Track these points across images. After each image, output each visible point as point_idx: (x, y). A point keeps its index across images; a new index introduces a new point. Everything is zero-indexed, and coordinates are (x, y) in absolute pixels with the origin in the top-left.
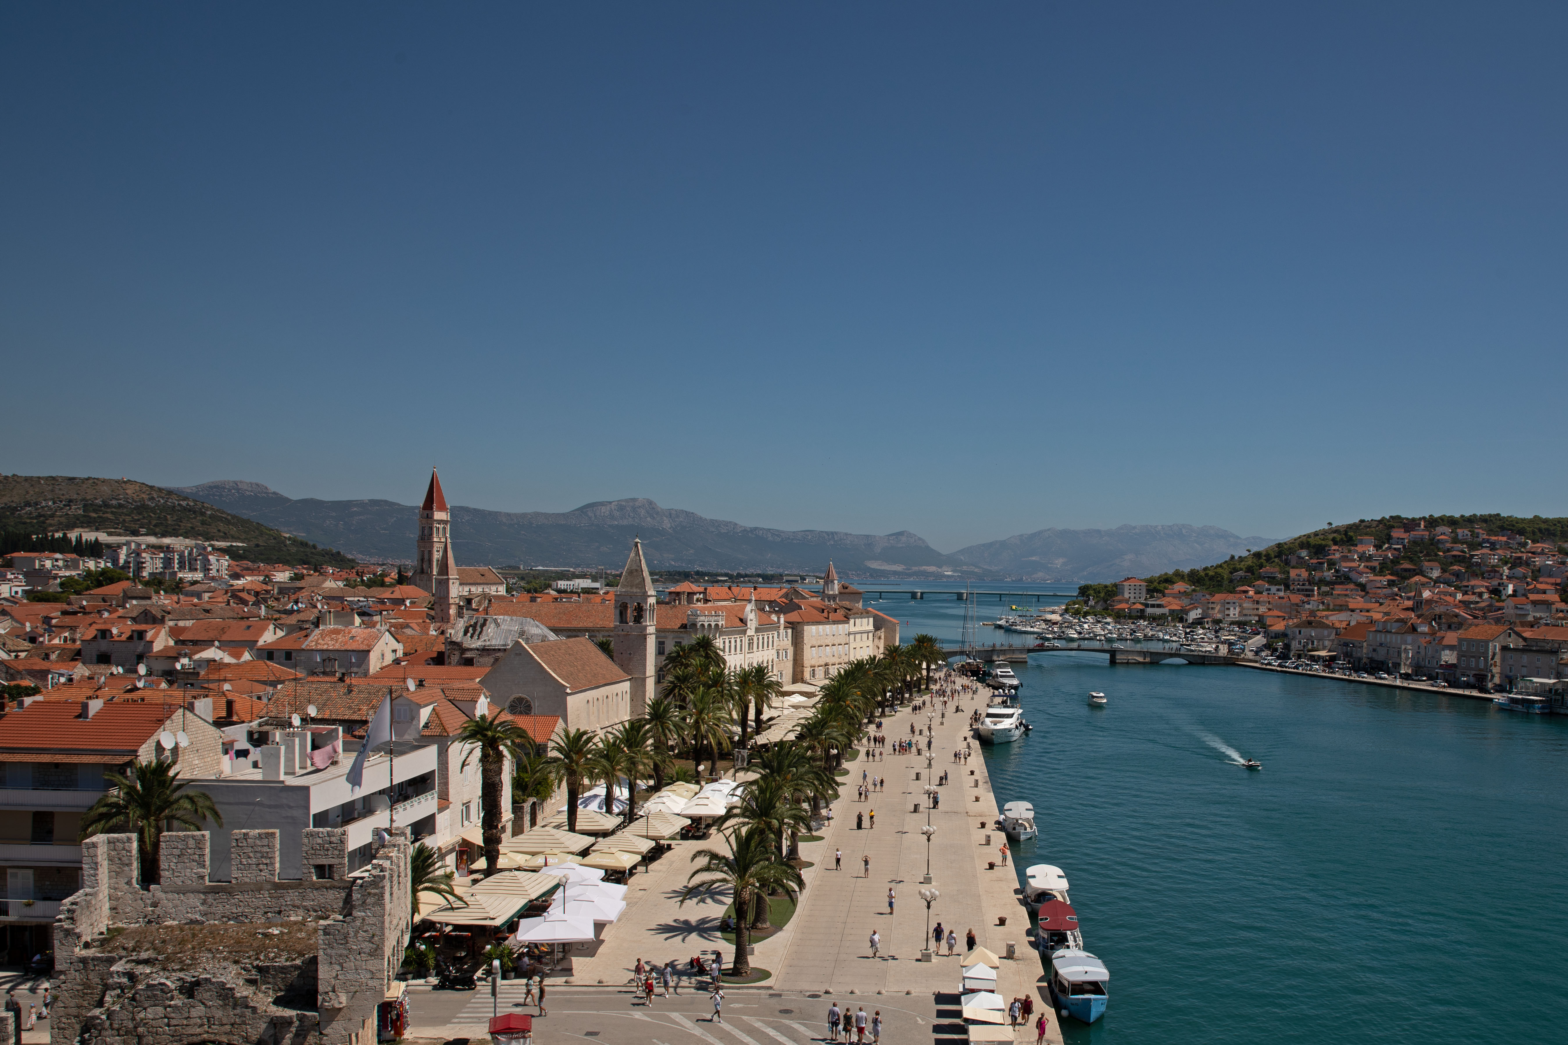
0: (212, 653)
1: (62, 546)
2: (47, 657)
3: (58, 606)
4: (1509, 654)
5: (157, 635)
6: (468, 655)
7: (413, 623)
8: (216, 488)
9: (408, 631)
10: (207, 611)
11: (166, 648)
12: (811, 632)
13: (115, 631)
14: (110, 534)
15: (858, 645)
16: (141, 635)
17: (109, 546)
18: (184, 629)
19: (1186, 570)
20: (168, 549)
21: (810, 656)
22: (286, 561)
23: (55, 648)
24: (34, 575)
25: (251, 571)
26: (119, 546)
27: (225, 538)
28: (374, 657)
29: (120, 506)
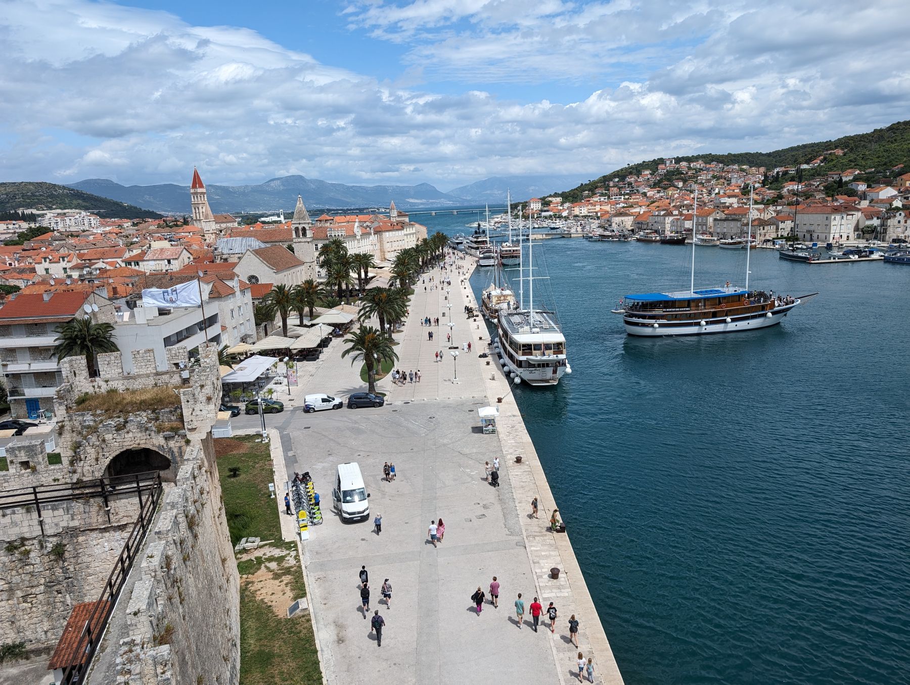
0: (101, 265)
1: (16, 217)
3: (20, 247)
4: (717, 222)
7: (195, 243)
8: (87, 182)
12: (387, 235)
13: (50, 257)
14: (37, 210)
15: (409, 240)
16: (64, 258)
17: (39, 216)
18: (84, 254)
19: (560, 192)
21: (387, 247)
22: (128, 217)
25: (111, 223)
26: (43, 216)
27: (95, 208)
29: (41, 195)
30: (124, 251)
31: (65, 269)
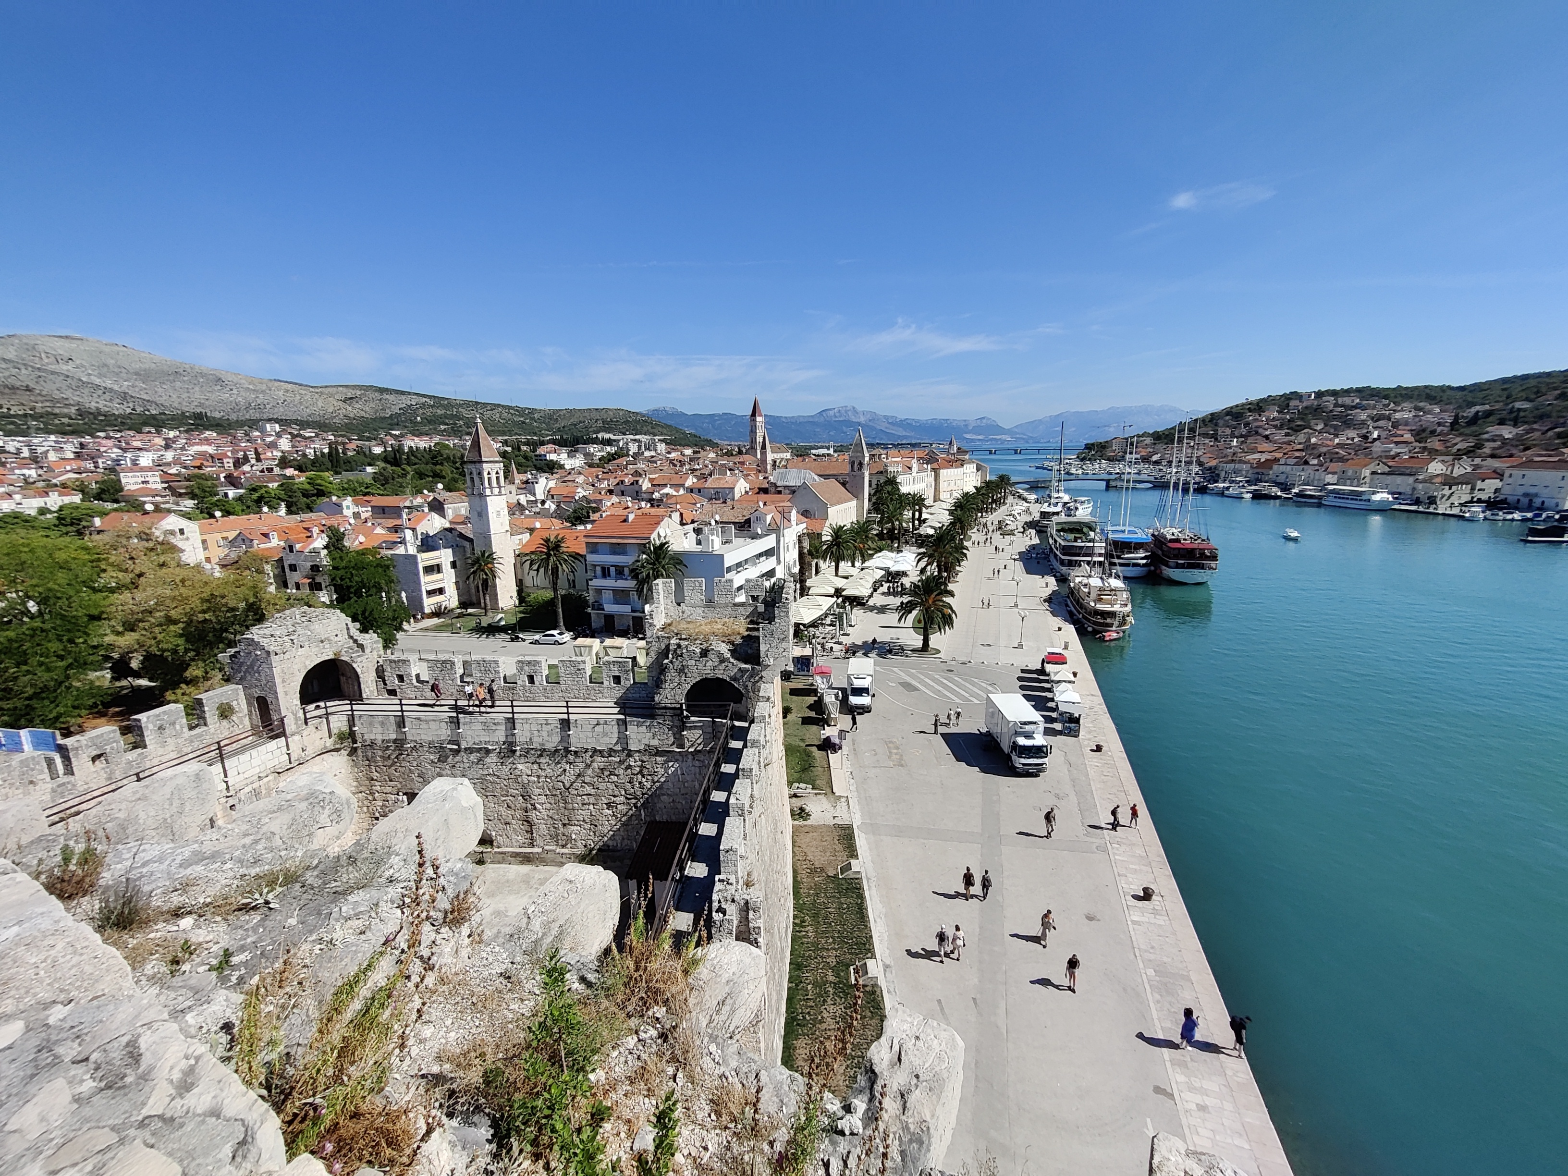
0: (667, 490)
1: (595, 441)
2: (600, 493)
5: (643, 482)
6: (779, 489)
7: (752, 473)
9: (750, 477)
10: (661, 470)
11: (648, 488)
12: (944, 472)
13: (626, 481)
14: (615, 435)
15: (968, 480)
16: (637, 482)
17: (615, 441)
20: (639, 441)
21: (943, 486)
23: (603, 489)
24: (587, 455)
26: (619, 440)
27: (662, 434)
28: (736, 490)
29: (617, 421)
30: (687, 478)
31: (637, 492)
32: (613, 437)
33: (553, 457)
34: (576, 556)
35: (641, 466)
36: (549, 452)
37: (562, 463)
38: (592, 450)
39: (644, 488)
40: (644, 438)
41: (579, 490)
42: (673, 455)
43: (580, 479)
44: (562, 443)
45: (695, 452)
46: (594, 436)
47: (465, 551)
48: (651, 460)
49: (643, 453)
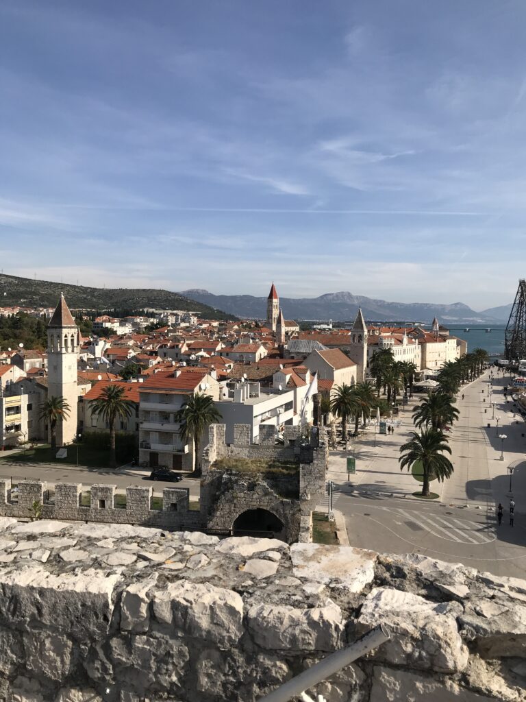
0: (202, 353)
1: (141, 314)
2: (147, 354)
3: (146, 335)
5: (182, 346)
6: (293, 355)
7: (269, 342)
9: (268, 345)
10: (195, 337)
11: (186, 351)
12: (429, 346)
13: (168, 345)
14: (156, 310)
16: (177, 346)
17: (156, 314)
18: (191, 344)
20: (176, 315)
22: (216, 319)
23: (149, 350)
24: (135, 325)
25: (205, 323)
26: (161, 314)
28: (257, 355)
29: (160, 299)
30: (217, 344)
31: (177, 354)
32: (156, 311)
33: (108, 325)
34: (130, 404)
35: (179, 333)
36: (105, 321)
37: (115, 329)
38: (138, 320)
39: (183, 351)
40: (180, 313)
41: (131, 351)
42: (204, 326)
43: (131, 343)
44: (114, 315)
45: (220, 325)
46: (141, 310)
47: (39, 397)
48: (187, 329)
49: (179, 324)
